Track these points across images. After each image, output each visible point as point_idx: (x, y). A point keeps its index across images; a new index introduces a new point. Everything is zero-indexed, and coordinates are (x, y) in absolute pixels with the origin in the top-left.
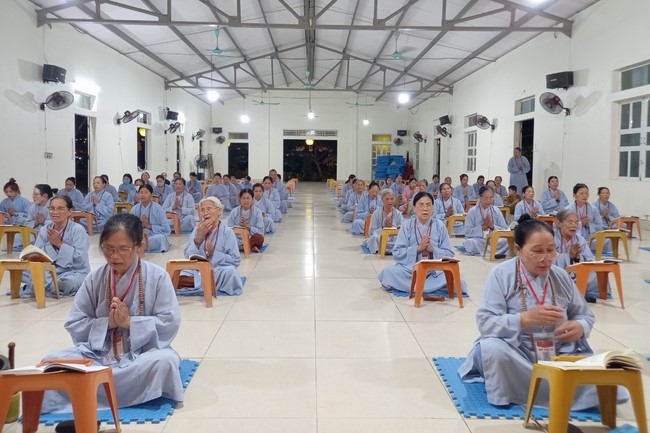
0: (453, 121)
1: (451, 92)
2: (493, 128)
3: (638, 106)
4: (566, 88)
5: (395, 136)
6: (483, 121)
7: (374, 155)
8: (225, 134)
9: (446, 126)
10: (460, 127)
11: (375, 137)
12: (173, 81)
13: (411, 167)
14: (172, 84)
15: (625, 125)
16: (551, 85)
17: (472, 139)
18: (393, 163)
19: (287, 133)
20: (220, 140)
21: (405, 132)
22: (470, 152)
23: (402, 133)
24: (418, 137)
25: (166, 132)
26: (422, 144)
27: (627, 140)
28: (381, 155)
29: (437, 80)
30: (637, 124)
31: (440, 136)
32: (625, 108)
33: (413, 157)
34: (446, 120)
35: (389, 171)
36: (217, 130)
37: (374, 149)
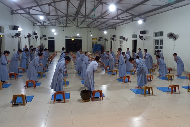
0: (116, 37)
1: (115, 29)
2: (127, 40)
3: (158, 40)
4: (144, 34)
5: (98, 39)
6: (124, 39)
7: (92, 44)
8: (47, 37)
9: (114, 38)
10: (118, 39)
11: (93, 39)
12: (36, 24)
13: (103, 48)
14: (35, 24)
15: (156, 44)
16: (141, 33)
17: (121, 42)
18: (99, 47)
19: (66, 37)
20: (45, 39)
21: (101, 37)
22: (121, 46)
23: (100, 38)
24: (106, 40)
25: (34, 39)
26: (106, 42)
27: (156, 47)
28: (95, 44)
29: (112, 25)
30: (158, 44)
31: (112, 40)
32: (156, 40)
33: (103, 45)
34: (114, 36)
35: (97, 49)
36: (44, 36)
37: (92, 42)
